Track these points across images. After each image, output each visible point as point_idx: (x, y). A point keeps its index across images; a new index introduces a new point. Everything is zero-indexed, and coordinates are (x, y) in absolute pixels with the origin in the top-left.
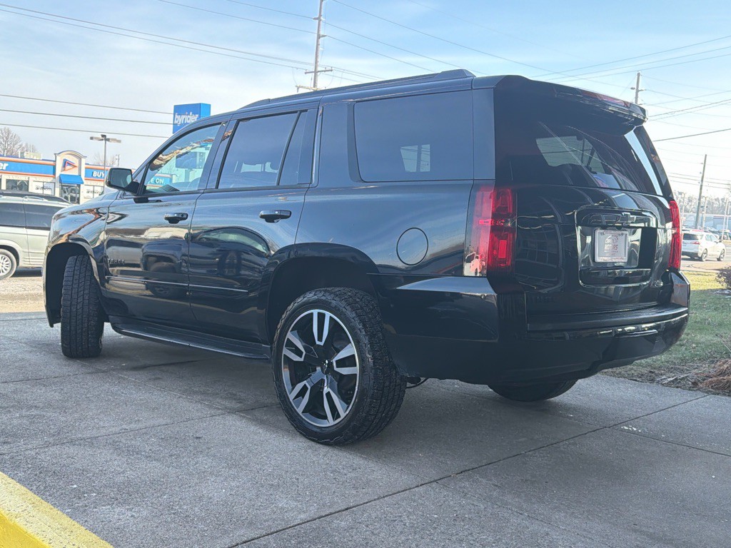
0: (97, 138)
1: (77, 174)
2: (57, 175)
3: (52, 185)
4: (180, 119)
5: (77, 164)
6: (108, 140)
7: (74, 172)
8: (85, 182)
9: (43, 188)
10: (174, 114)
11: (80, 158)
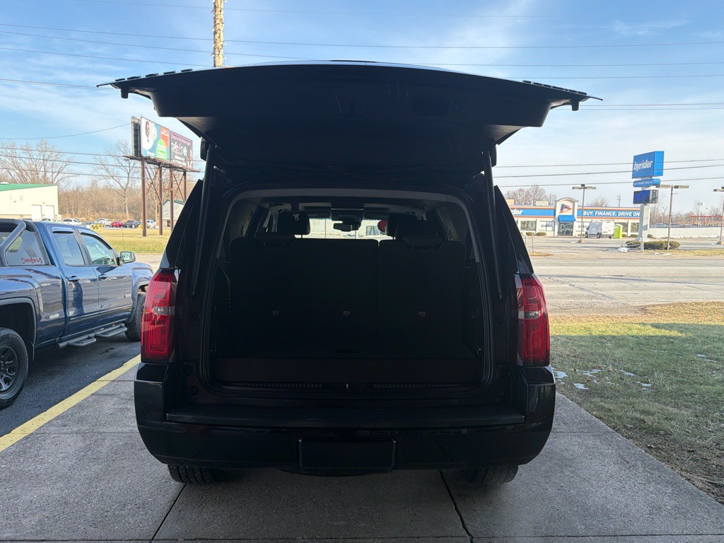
0: (577, 188)
1: (571, 214)
2: (557, 216)
3: (553, 224)
4: (638, 166)
5: (571, 207)
6: (586, 188)
7: (570, 213)
8: (577, 220)
9: (546, 226)
10: (634, 163)
11: (573, 202)
